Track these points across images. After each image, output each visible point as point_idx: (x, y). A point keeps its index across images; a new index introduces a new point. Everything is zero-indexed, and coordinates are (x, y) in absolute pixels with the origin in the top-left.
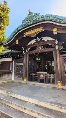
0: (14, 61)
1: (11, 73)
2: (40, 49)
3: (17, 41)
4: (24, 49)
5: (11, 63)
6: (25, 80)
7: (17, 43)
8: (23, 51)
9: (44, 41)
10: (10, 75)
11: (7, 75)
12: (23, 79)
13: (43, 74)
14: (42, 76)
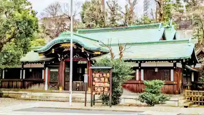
0: (47, 68)
1: (43, 82)
3: (53, 50)
4: (59, 56)
5: (43, 71)
6: (60, 89)
7: (53, 52)
8: (59, 59)
10: (42, 85)
11: (38, 85)
12: (58, 89)
13: (79, 83)
14: (78, 85)
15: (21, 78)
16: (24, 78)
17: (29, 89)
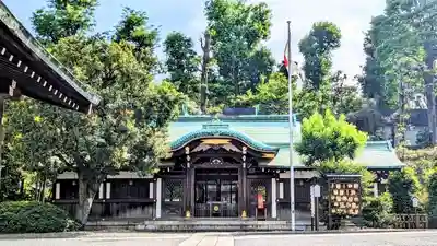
0: (159, 180)
1: (152, 204)
2: (217, 162)
3: (187, 149)
4: (189, 159)
5: (151, 184)
6: (188, 215)
7: (187, 152)
8: (188, 164)
9: (224, 150)
10: (149, 209)
11: (139, 209)
13: (219, 205)
14: (216, 208)
15: (101, 196)
16: (108, 197)
17: (121, 216)
